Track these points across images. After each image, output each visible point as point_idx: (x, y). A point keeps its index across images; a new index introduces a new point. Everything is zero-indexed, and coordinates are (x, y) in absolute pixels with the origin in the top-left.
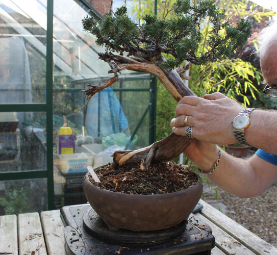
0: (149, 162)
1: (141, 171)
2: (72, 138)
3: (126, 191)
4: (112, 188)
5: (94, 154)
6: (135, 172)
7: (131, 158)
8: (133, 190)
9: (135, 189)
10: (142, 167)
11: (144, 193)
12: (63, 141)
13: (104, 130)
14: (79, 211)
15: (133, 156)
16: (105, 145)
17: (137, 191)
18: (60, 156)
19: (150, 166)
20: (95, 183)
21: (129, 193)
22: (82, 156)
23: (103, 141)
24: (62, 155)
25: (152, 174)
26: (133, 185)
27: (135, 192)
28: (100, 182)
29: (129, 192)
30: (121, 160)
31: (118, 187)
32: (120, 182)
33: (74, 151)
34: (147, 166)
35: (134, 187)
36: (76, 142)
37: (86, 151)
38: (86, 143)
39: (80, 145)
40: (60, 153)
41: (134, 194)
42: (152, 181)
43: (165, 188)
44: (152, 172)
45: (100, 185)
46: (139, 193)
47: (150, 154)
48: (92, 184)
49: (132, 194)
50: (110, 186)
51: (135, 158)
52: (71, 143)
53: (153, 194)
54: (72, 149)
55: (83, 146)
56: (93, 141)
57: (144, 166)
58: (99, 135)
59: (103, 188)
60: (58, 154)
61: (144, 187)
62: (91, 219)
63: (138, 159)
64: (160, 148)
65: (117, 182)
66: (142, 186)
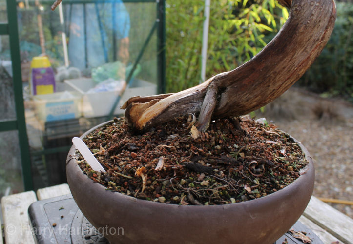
0: (206, 119)
1: (194, 142)
2: (52, 71)
3: (169, 198)
4: (134, 188)
5: (82, 92)
6: (180, 143)
7: (165, 111)
8: (186, 194)
9: (191, 192)
10: (195, 133)
11: (215, 202)
12: (38, 77)
13: (93, 60)
14: (62, 213)
15: (169, 107)
16: (97, 79)
17: (195, 197)
18: (35, 97)
19: (210, 129)
20: (92, 175)
21: (178, 202)
22: (65, 96)
23: (94, 74)
24: (37, 96)
25: (218, 147)
26: (183, 181)
27: (191, 197)
28: (103, 170)
29: (176, 198)
30: (144, 116)
31: (148, 185)
32: (150, 173)
33: (55, 90)
34: (204, 129)
35: (185, 185)
36: (57, 77)
37: (70, 89)
38: (71, 77)
39: (62, 80)
40: (35, 93)
41: (191, 203)
42: (224, 166)
43: (256, 181)
44: (217, 143)
45: (104, 180)
46: (203, 201)
47: (209, 102)
48: (86, 176)
49: (185, 205)
50: (129, 184)
51: (174, 111)
52: (49, 78)
53: (233, 200)
54: (51, 87)
55: (67, 82)
56: (79, 74)
57: (198, 128)
58: (87, 66)
59: (113, 190)
60: (32, 95)
61: (211, 183)
62: (88, 238)
63: (179, 112)
64: (229, 89)
65: (143, 172)
66: (205, 183)
